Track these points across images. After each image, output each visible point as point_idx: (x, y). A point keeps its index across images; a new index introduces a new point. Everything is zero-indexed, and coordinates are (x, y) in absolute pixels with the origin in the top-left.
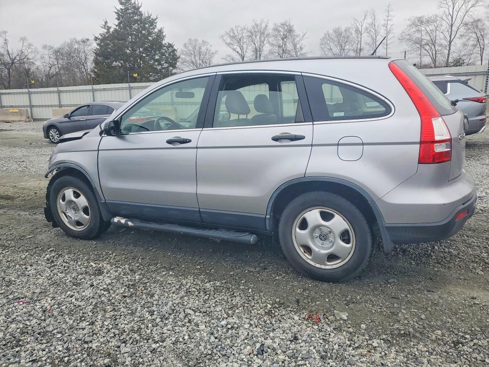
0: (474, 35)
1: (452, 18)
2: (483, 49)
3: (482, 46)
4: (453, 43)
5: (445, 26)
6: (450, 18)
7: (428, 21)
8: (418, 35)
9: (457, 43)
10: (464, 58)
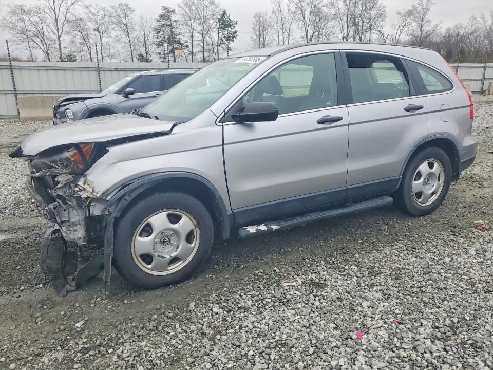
0: (79, 34)
1: (55, 12)
2: (90, 48)
3: (88, 45)
4: (61, 38)
5: (50, 19)
6: (53, 12)
7: (30, 12)
8: (22, 25)
9: (65, 39)
10: (75, 54)
